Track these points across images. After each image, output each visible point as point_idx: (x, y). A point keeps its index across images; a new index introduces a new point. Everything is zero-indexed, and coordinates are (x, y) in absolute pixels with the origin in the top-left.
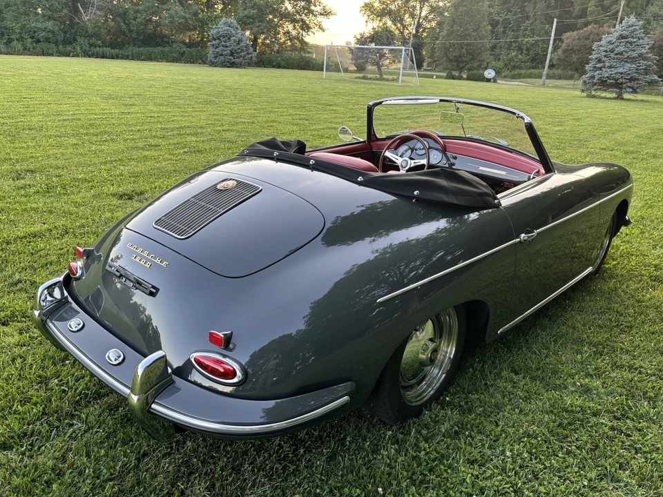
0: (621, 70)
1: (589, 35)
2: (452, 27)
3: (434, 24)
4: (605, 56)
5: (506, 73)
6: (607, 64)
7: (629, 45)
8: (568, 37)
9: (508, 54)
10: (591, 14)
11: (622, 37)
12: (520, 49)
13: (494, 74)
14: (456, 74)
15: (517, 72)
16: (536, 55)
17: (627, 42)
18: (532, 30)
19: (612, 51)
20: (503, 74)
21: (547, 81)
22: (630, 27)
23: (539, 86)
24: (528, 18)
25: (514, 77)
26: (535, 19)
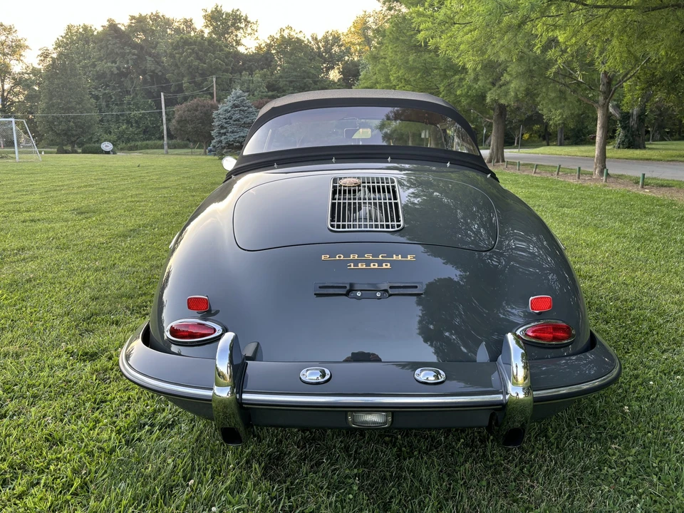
0: (242, 134)
1: (197, 107)
2: (51, 99)
3: (21, 97)
4: (226, 123)
5: (122, 145)
6: (230, 130)
7: (242, 113)
8: (179, 110)
9: (118, 128)
10: (187, 89)
11: (235, 106)
12: (128, 122)
13: (112, 146)
14: (69, 148)
15: (132, 144)
16: (147, 127)
17: (240, 110)
18: (136, 104)
19: (230, 118)
20: (119, 147)
21: (169, 150)
22: (238, 97)
23: (163, 154)
24: (128, 93)
25: (132, 149)
26: (136, 94)
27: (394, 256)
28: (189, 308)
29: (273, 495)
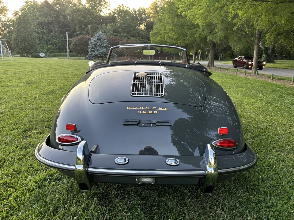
0: (101, 51)
1: (82, 39)
2: (18, 33)
3: (5, 32)
4: (94, 46)
5: (49, 54)
6: (96, 49)
8: (74, 40)
9: (47, 47)
10: (78, 31)
11: (98, 39)
12: (52, 44)
13: (44, 55)
14: (26, 55)
15: (53, 54)
16: (60, 47)
17: (101, 41)
18: (55, 36)
19: (96, 44)
20: (48, 55)
21: (70, 57)
22: (100, 35)
23: (67, 59)
24: (52, 31)
25: (53, 56)
26: (55, 32)
27: (159, 108)
28: (67, 129)
29: (102, 212)
